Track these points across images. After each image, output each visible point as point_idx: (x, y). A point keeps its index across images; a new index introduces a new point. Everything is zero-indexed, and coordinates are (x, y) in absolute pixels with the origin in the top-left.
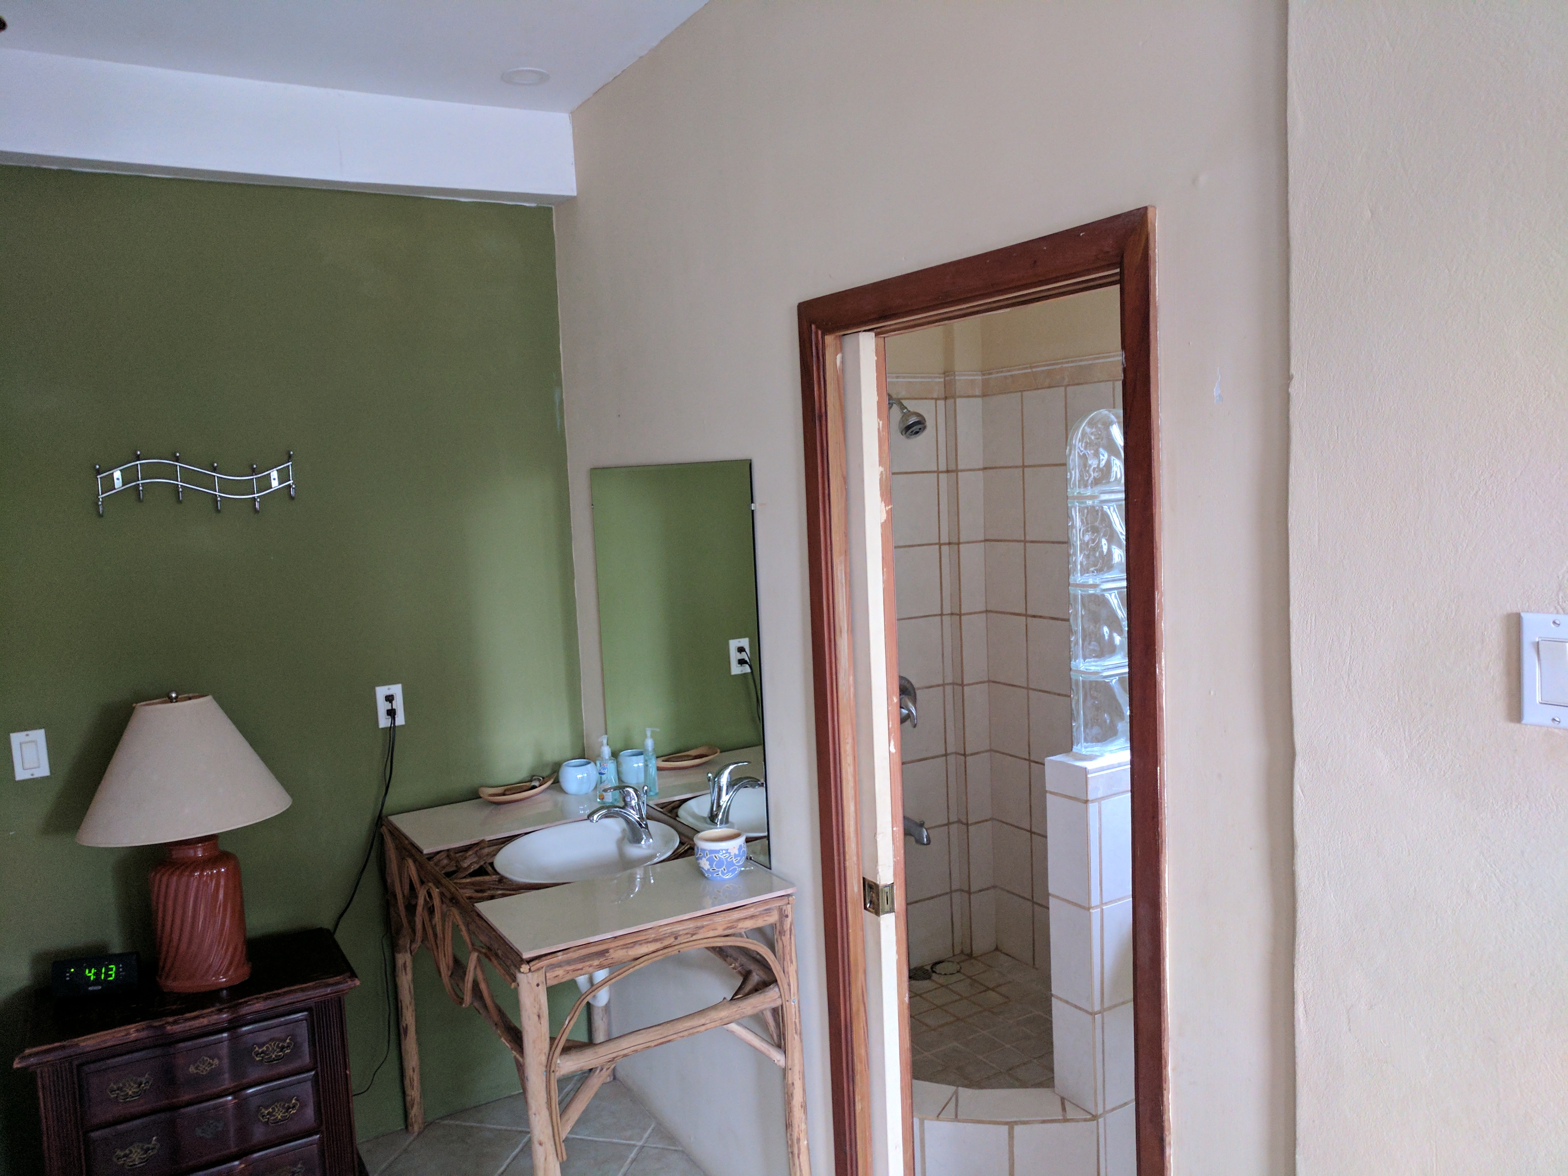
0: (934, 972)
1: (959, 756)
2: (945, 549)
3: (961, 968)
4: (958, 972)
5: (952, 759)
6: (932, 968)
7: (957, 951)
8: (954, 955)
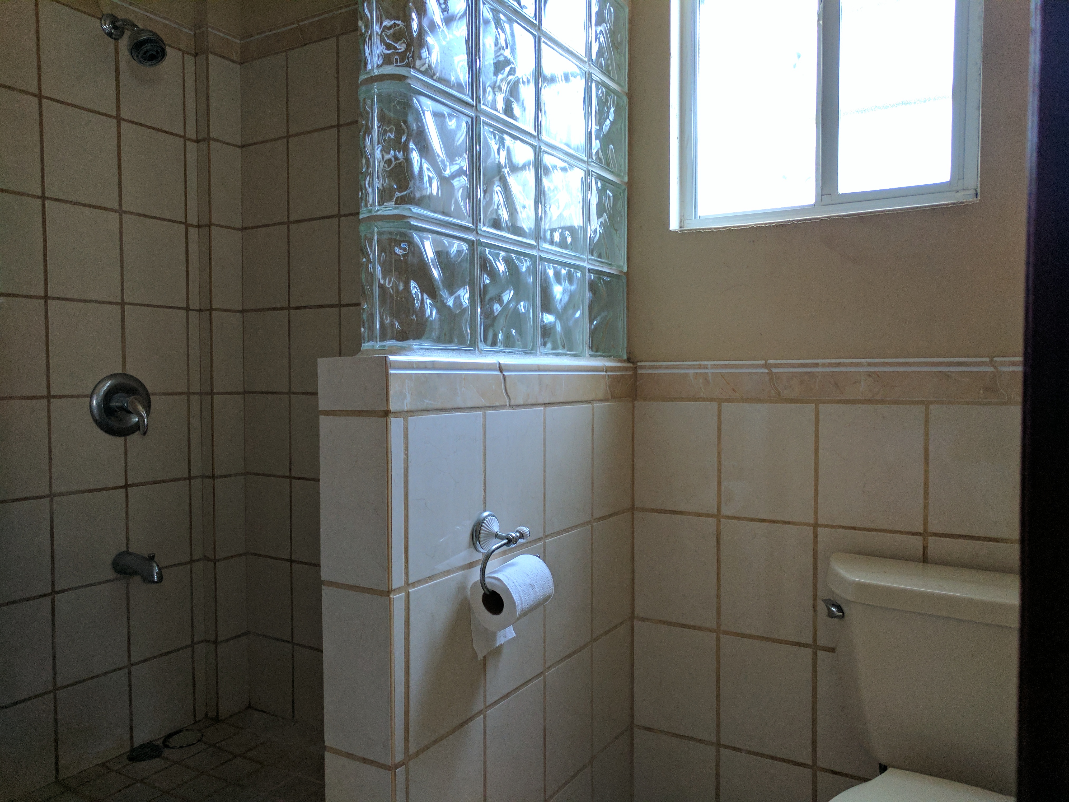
0: (168, 747)
1: (206, 480)
2: (193, 232)
3: (202, 736)
4: (199, 741)
5: (197, 483)
6: (164, 742)
7: (200, 716)
8: (196, 722)
